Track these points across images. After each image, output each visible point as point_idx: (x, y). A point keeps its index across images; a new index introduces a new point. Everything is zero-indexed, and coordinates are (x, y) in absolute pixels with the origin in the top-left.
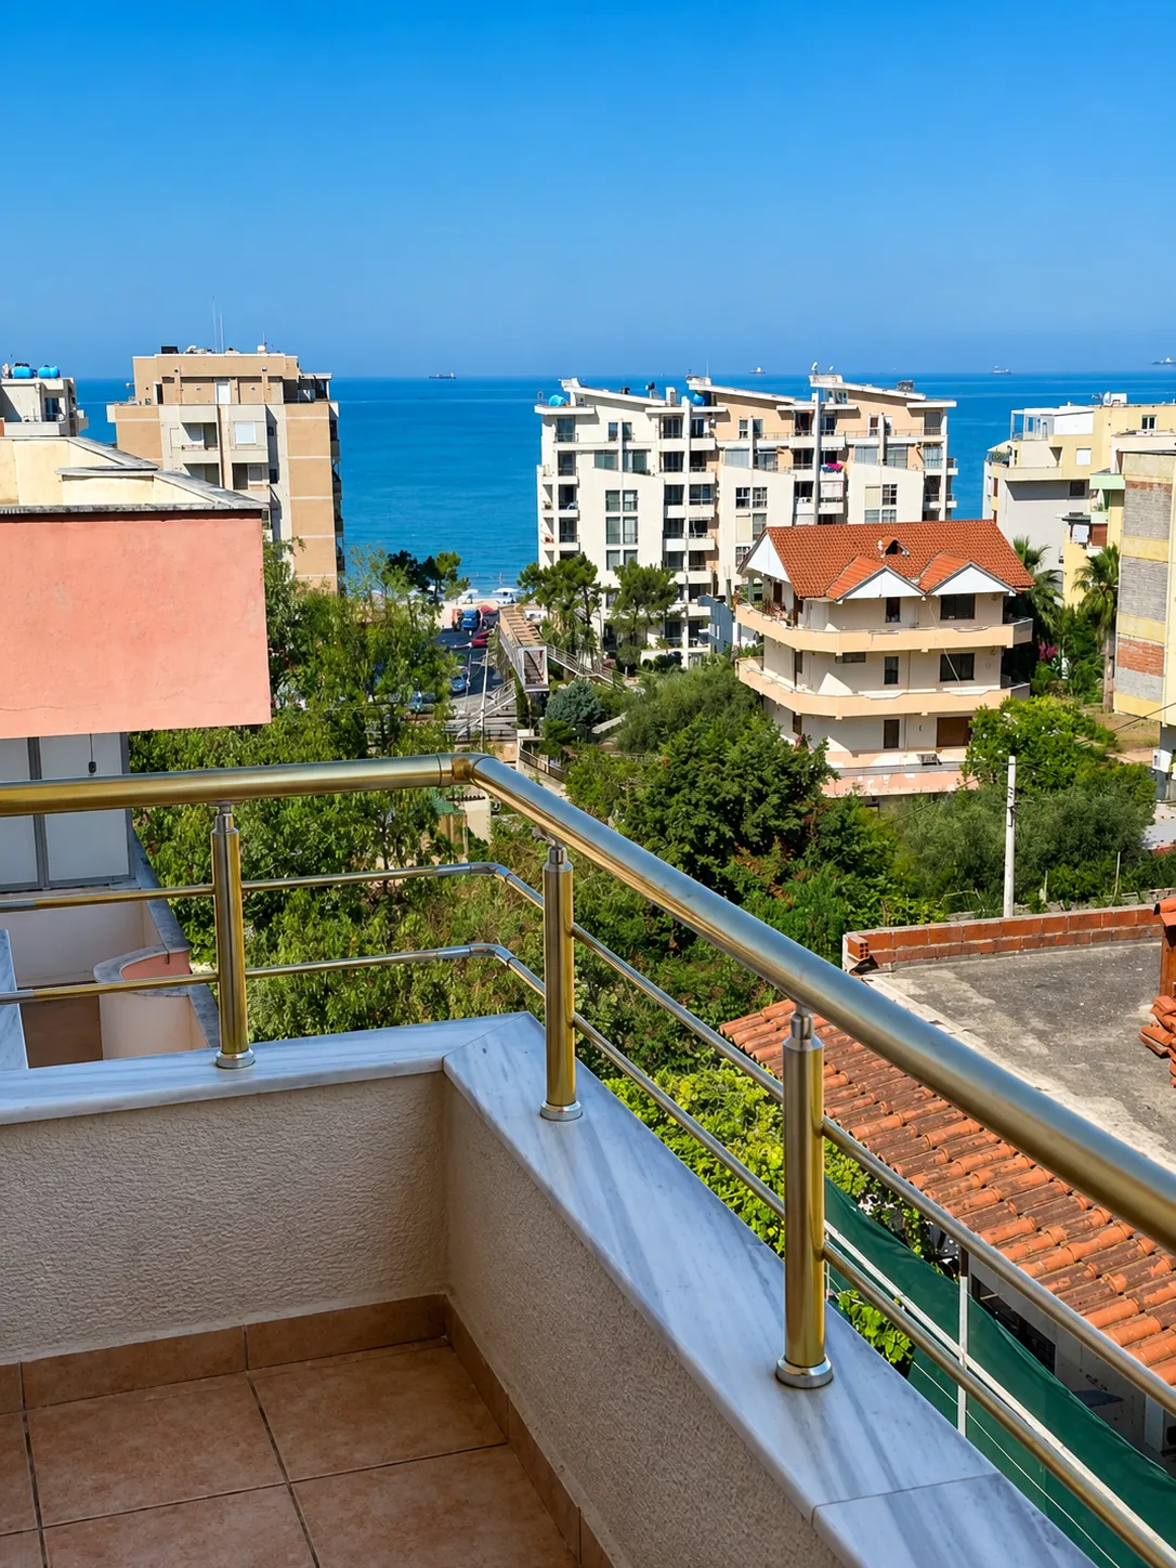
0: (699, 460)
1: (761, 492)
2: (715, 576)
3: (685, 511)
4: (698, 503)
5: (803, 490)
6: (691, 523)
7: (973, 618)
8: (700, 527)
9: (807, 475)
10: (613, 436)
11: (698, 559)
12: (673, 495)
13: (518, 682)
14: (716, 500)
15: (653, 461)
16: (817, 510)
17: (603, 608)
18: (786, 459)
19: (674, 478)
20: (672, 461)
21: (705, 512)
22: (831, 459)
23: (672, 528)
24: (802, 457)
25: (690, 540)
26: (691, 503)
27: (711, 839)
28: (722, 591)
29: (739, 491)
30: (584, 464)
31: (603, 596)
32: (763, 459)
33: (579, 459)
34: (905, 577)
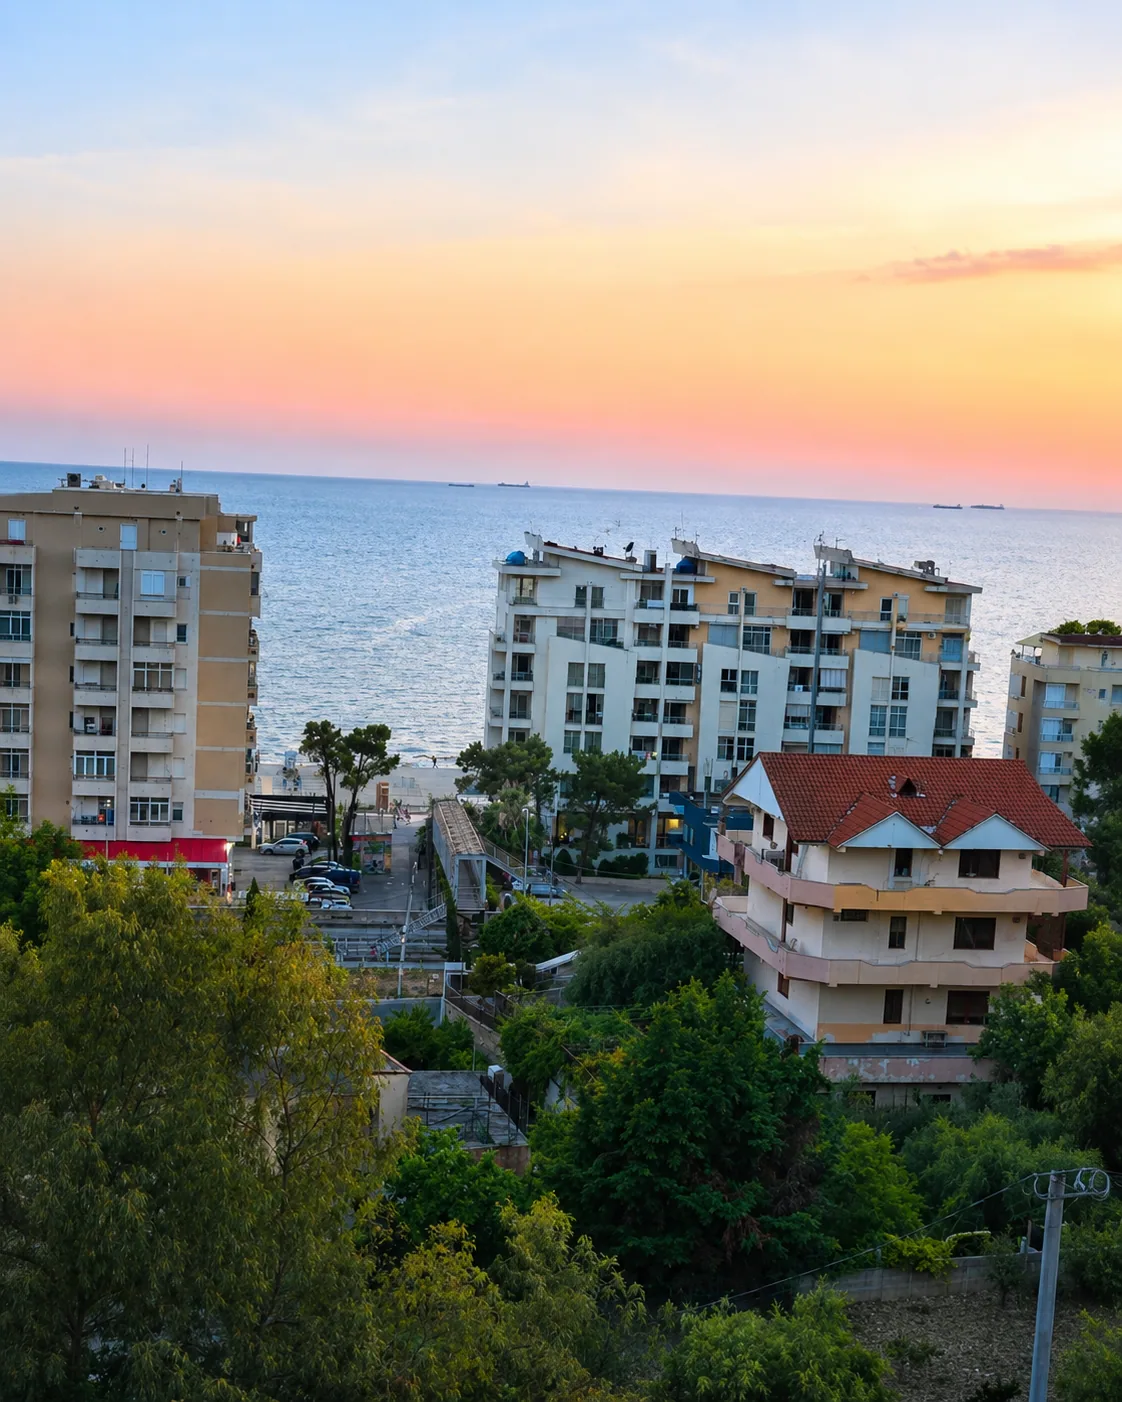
0: (679, 635)
1: (752, 677)
2: (692, 770)
3: (663, 692)
4: (676, 683)
5: (800, 676)
6: (666, 705)
7: (996, 876)
8: (676, 711)
9: (806, 661)
10: (580, 602)
11: (673, 747)
12: (646, 672)
13: (449, 894)
14: (699, 682)
15: (627, 634)
16: (814, 701)
17: (557, 798)
18: (780, 641)
19: (648, 654)
20: (647, 634)
21: (684, 693)
22: (833, 642)
23: (644, 709)
24: (800, 640)
25: (664, 725)
26: (667, 683)
27: (676, 1161)
28: (700, 786)
29: (725, 672)
30: (544, 630)
31: (557, 785)
32: (756, 639)
33: (538, 625)
34: (917, 821)
